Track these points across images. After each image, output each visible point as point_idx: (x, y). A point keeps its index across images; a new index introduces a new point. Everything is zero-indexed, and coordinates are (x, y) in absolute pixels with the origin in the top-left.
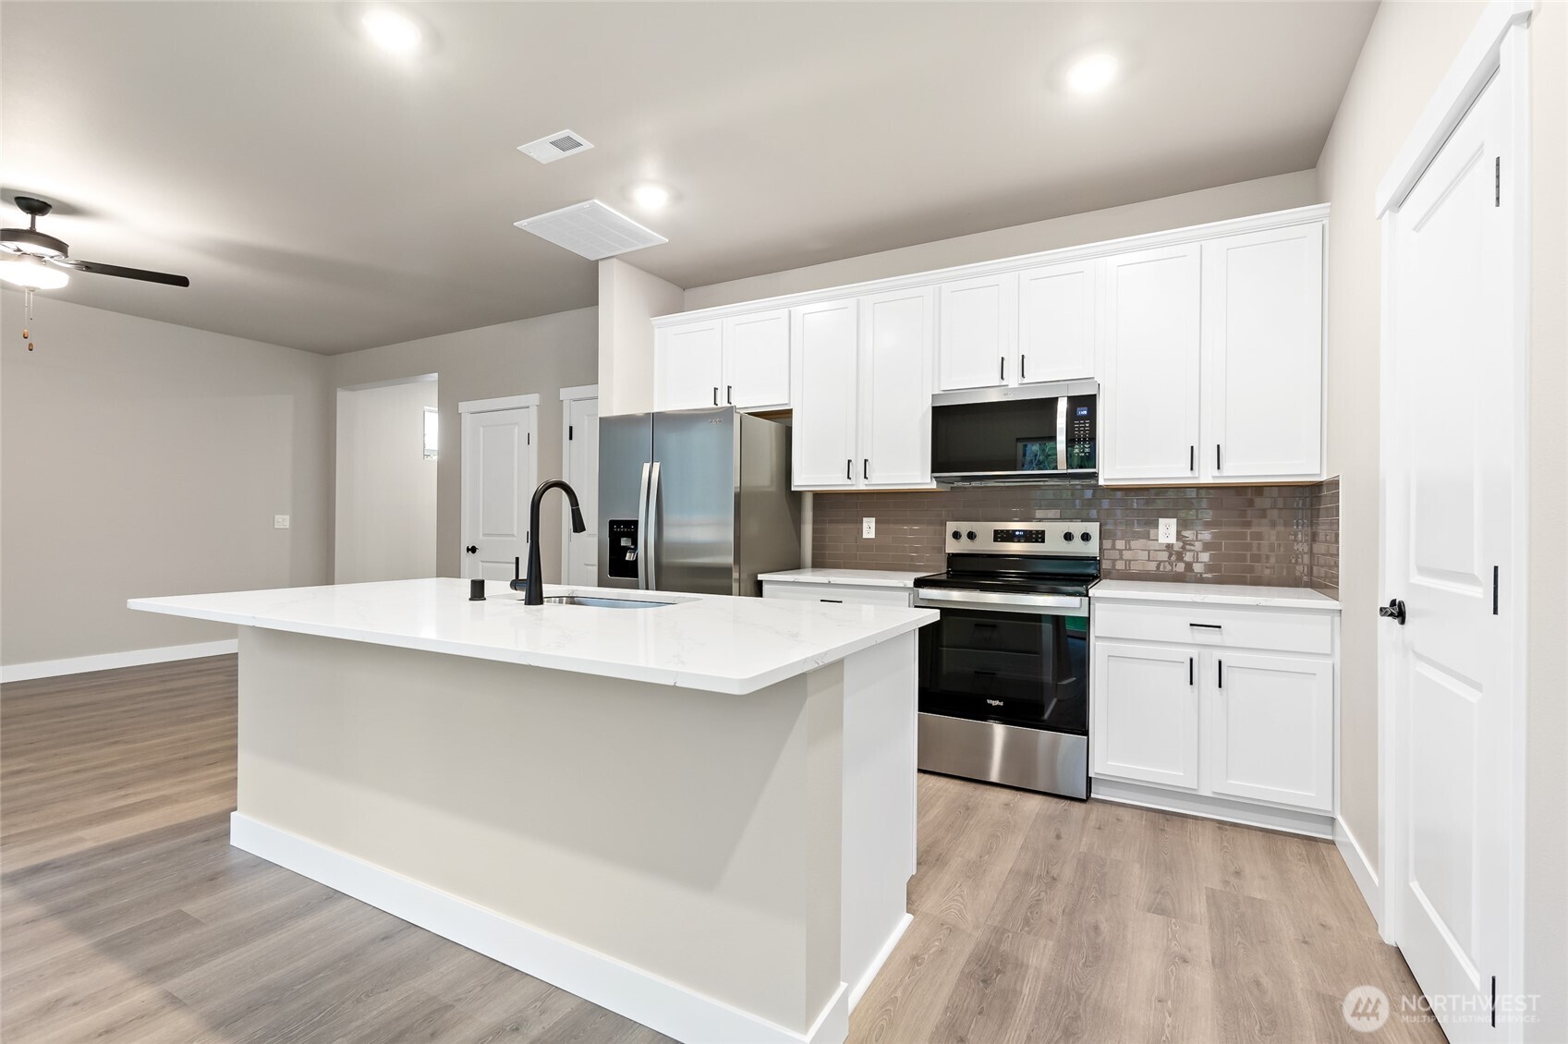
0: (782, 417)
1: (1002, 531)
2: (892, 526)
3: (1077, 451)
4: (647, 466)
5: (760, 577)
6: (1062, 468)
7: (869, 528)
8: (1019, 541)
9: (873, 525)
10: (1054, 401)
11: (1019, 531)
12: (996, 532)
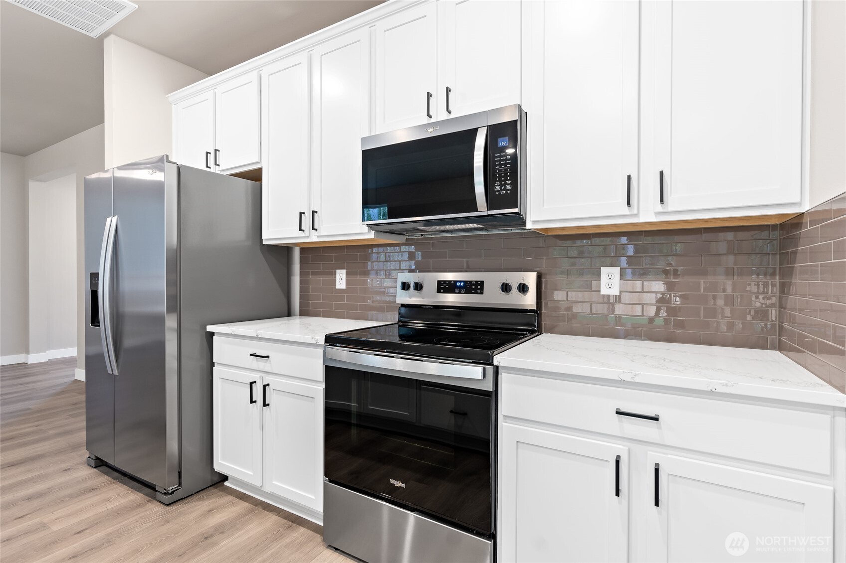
0: (255, 176)
1: (445, 282)
2: (358, 277)
3: (497, 188)
4: (109, 220)
5: (210, 328)
6: (482, 208)
7: (341, 279)
8: (460, 293)
9: (344, 277)
10: (473, 133)
11: (460, 282)
12: (439, 283)
